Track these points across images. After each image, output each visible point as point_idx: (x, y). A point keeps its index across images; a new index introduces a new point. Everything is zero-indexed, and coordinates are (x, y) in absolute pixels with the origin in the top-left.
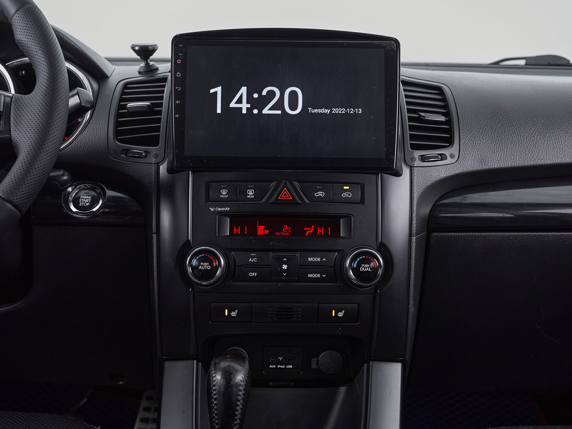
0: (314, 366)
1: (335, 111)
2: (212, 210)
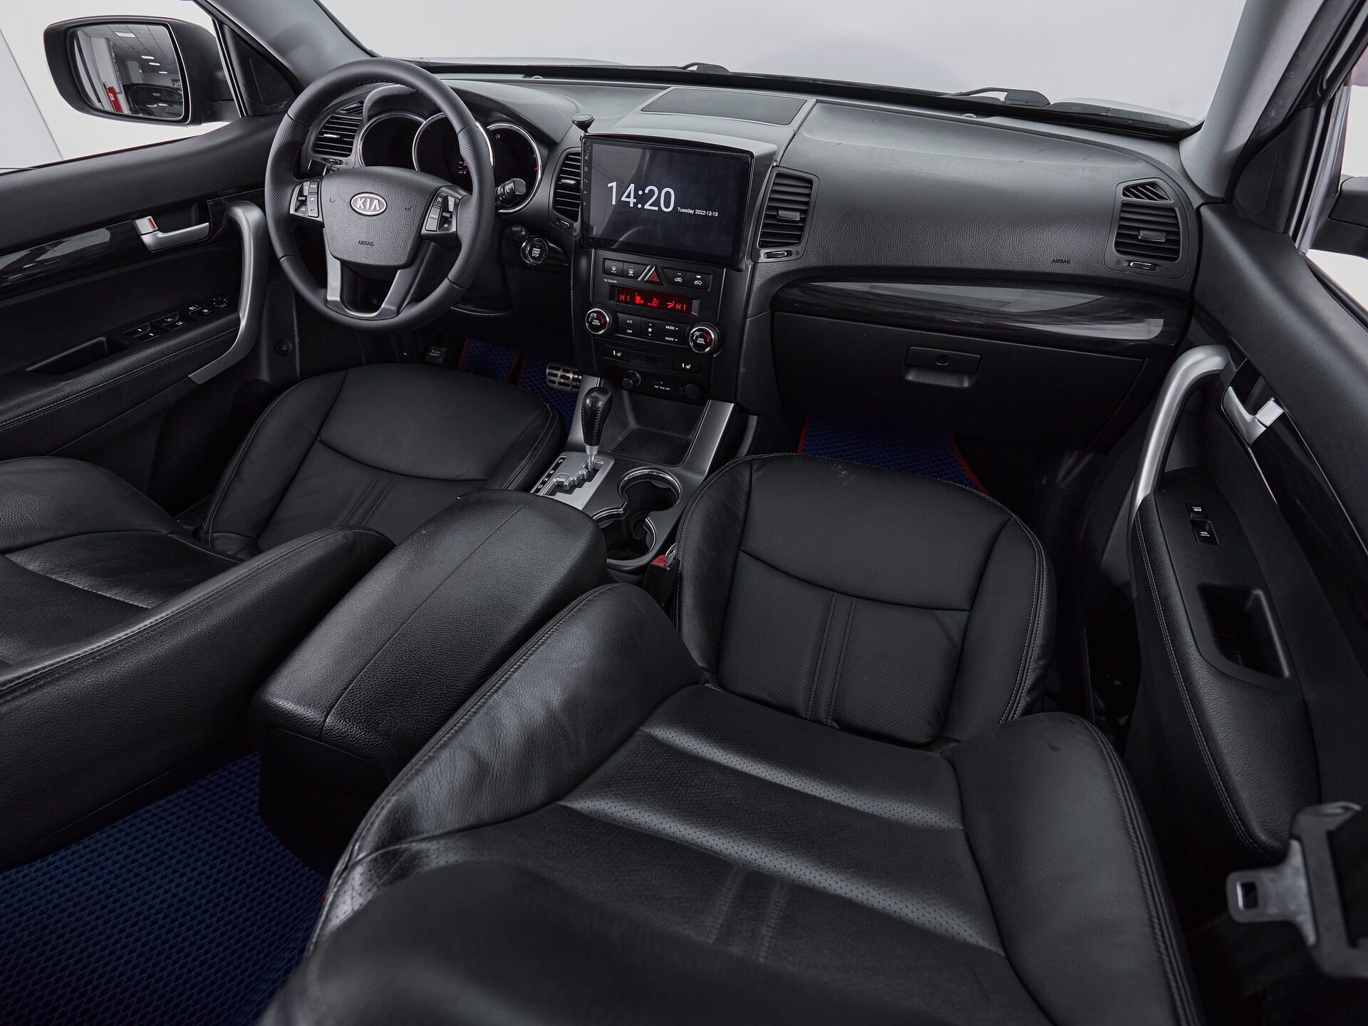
0: (681, 393)
1: (698, 212)
2: (606, 280)
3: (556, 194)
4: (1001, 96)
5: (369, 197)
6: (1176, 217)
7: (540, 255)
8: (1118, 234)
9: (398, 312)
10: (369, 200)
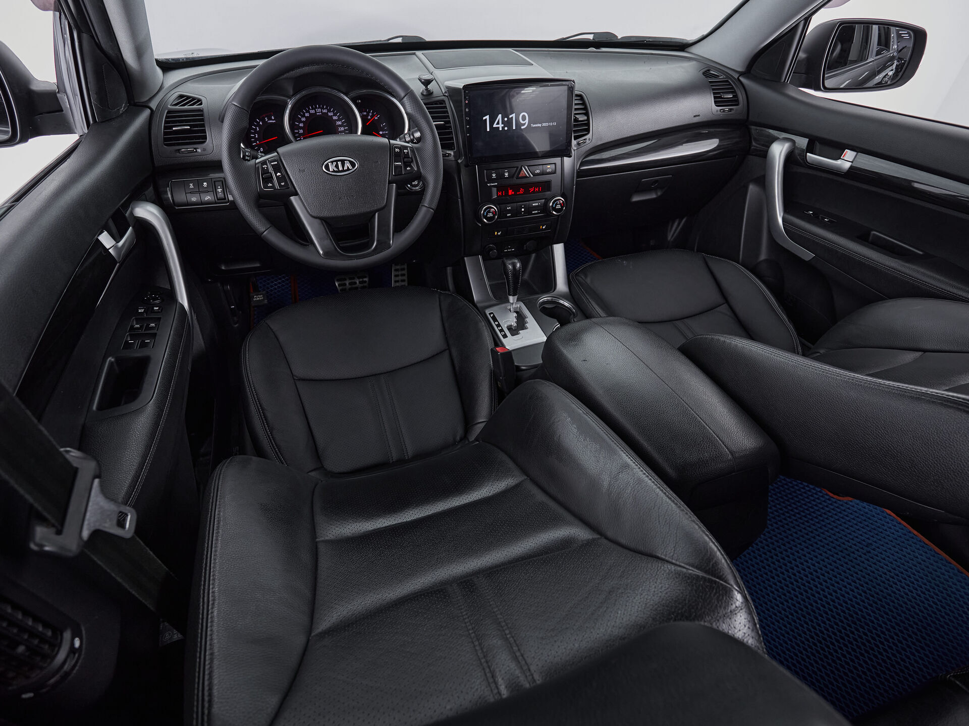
1: (544, 124)
4: (591, 37)
6: (730, 84)
8: (714, 97)
10: (340, 163)
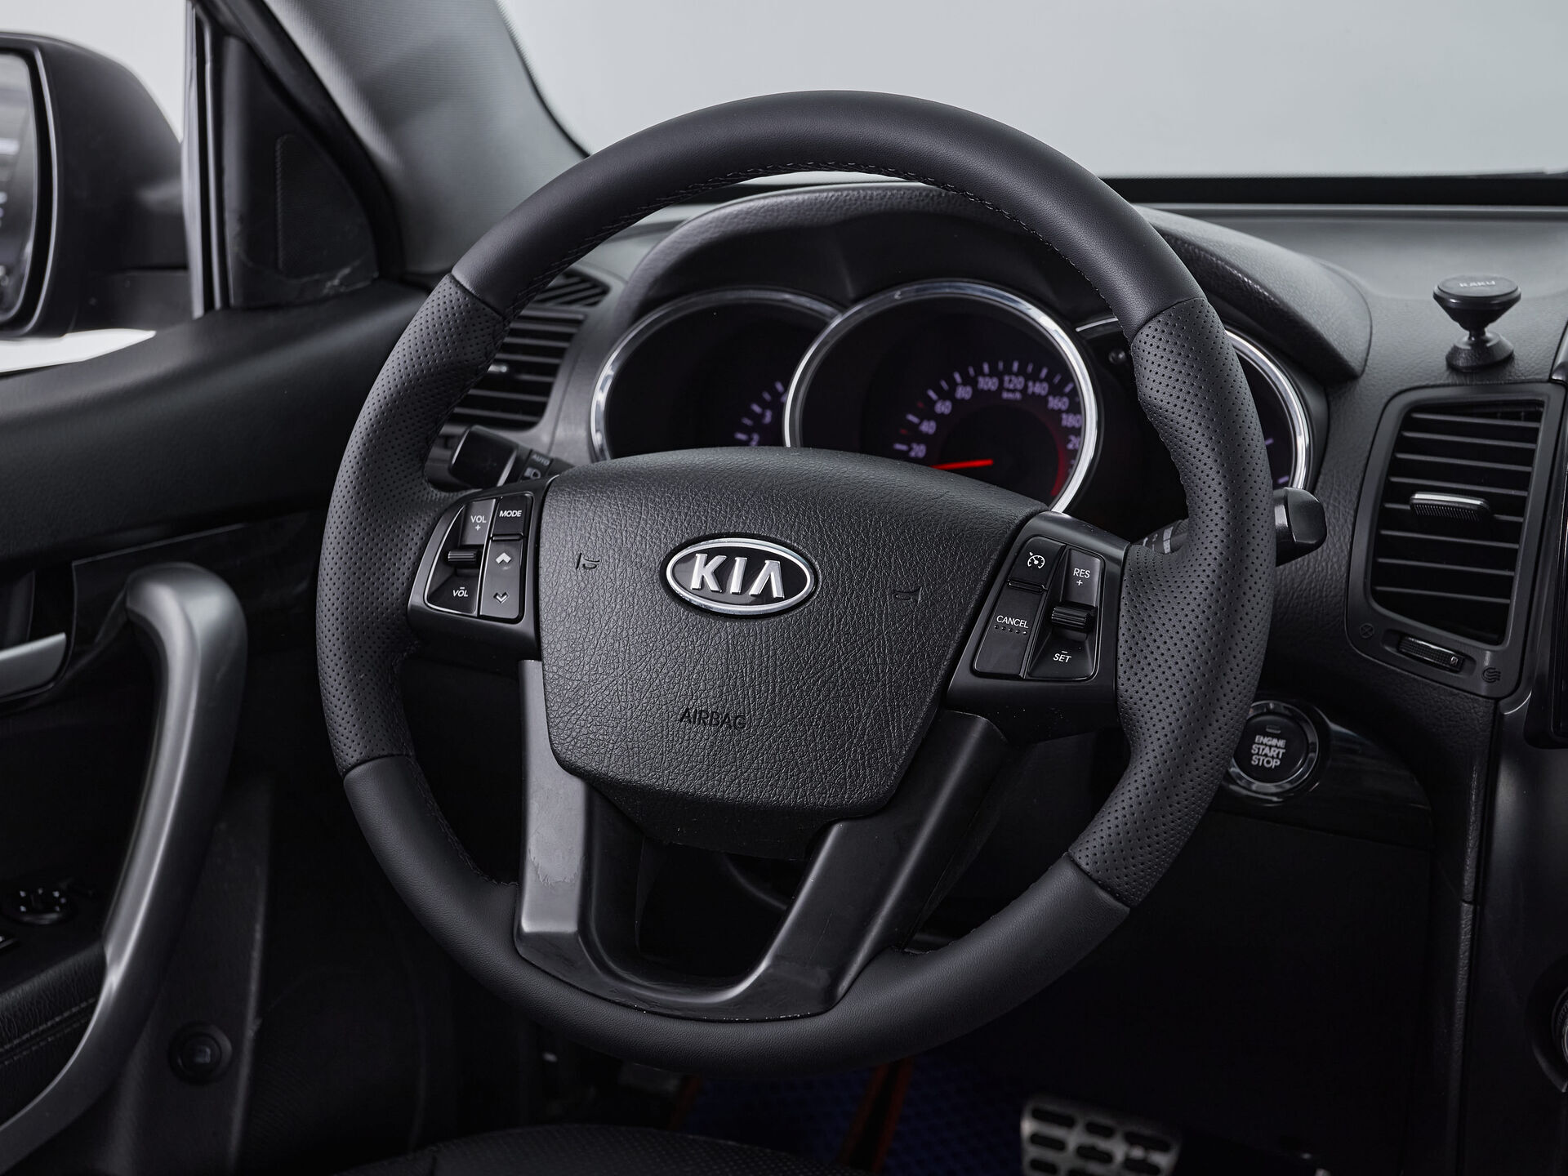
3: (1379, 546)
5: (741, 552)
7: (1288, 761)
9: (829, 1000)
10: (740, 563)
